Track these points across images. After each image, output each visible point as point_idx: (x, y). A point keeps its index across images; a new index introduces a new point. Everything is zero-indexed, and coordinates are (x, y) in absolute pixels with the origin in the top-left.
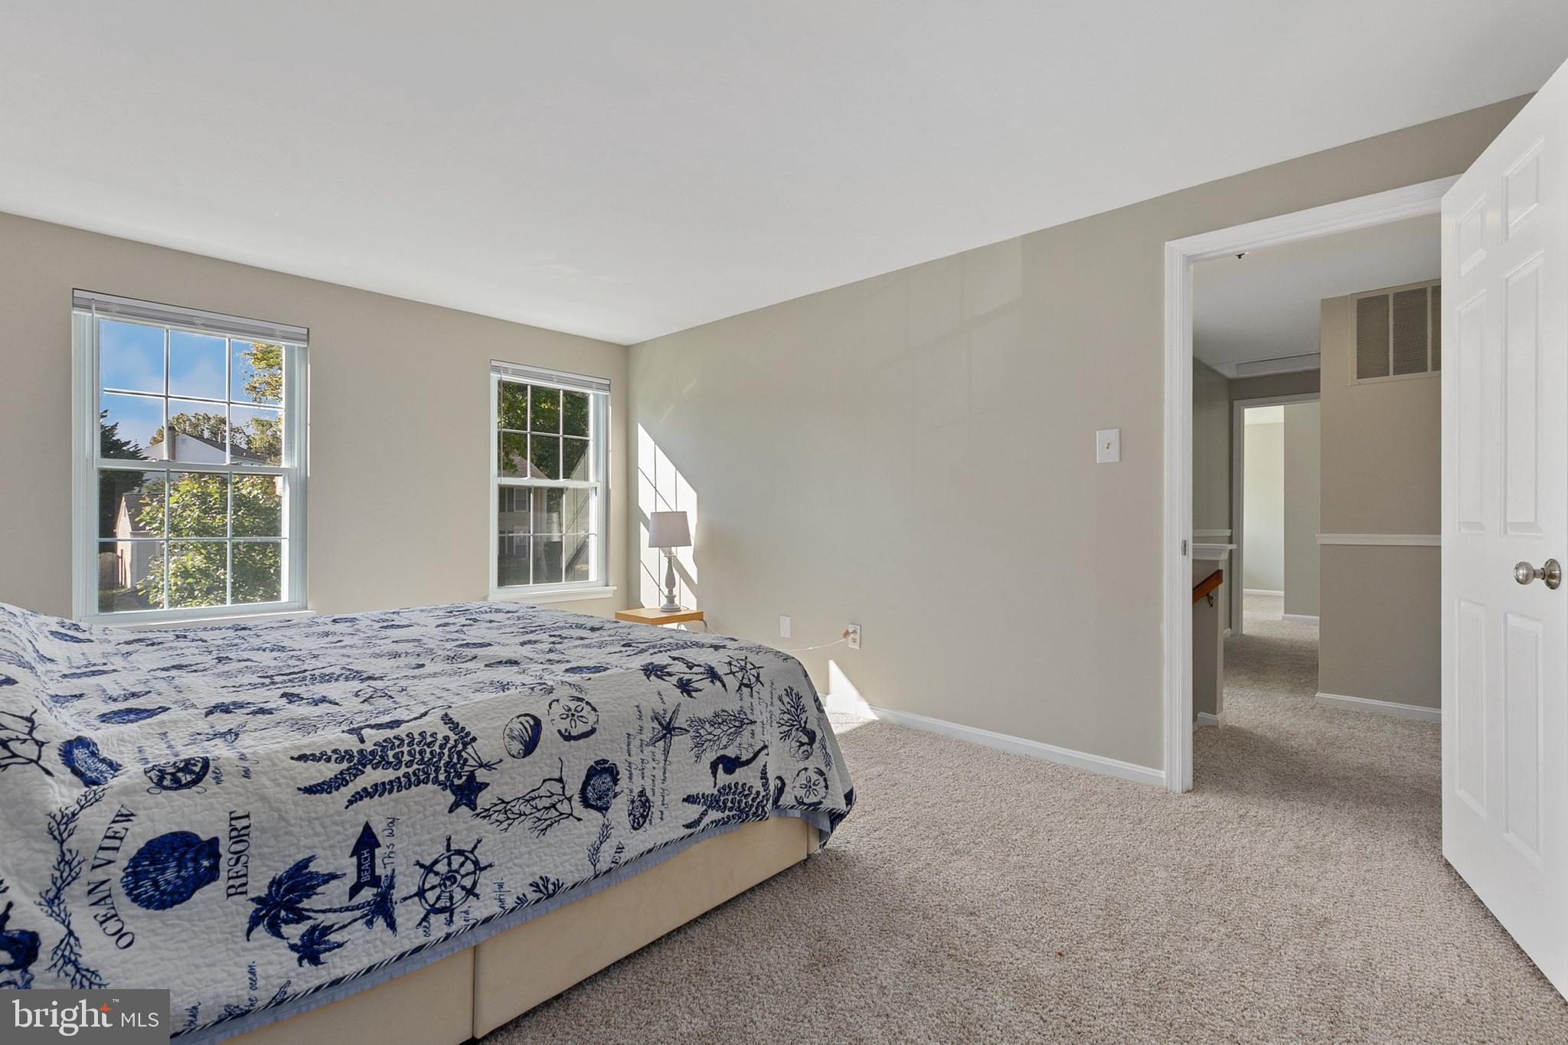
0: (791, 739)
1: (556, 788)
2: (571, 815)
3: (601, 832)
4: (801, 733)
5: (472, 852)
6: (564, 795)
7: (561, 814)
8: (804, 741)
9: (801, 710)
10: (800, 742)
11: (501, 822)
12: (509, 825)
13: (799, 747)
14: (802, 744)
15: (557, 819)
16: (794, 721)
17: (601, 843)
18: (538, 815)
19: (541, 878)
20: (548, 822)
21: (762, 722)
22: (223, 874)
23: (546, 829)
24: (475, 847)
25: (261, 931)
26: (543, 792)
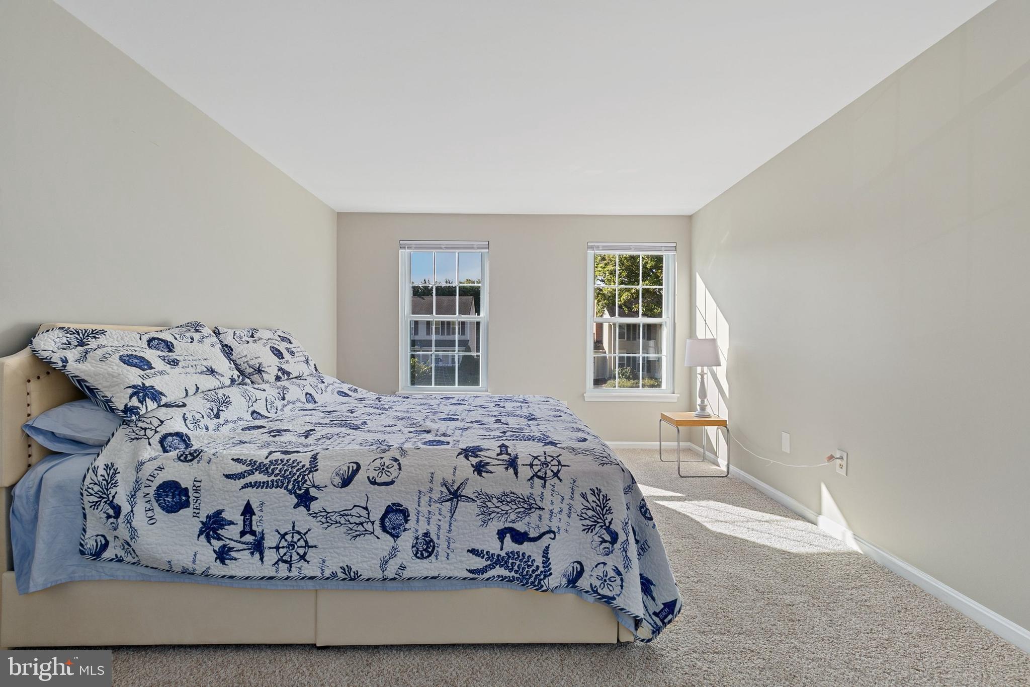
0: (594, 532)
1: (364, 513)
2: (373, 533)
3: (391, 552)
4: (605, 531)
5: (305, 535)
6: (368, 518)
7: (366, 530)
8: (606, 539)
9: (607, 511)
10: (603, 538)
11: (323, 523)
12: (329, 526)
13: (601, 542)
14: (605, 541)
15: (364, 533)
16: (598, 519)
17: (390, 559)
18: (350, 526)
19: (347, 566)
20: (358, 533)
21: (551, 511)
22: (191, 506)
23: (356, 537)
24: (307, 533)
25: (203, 537)
26: (354, 512)
